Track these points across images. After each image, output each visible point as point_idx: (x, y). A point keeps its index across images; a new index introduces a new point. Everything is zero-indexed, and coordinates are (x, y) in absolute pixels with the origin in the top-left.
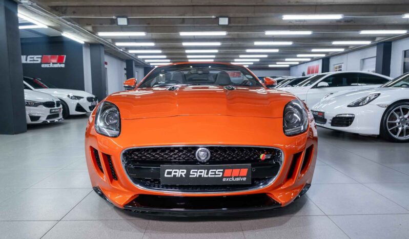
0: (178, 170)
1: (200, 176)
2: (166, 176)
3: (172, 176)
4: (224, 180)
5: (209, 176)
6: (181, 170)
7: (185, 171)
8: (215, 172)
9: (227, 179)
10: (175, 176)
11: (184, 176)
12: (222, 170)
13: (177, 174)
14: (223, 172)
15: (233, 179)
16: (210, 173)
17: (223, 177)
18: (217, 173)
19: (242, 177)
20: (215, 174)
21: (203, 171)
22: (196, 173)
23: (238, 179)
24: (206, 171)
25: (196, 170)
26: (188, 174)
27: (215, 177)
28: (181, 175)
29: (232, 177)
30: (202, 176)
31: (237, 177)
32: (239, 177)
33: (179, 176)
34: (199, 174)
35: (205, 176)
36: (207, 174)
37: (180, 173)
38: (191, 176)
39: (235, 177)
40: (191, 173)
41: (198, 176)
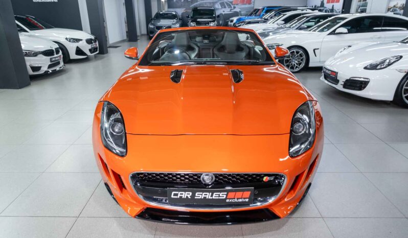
0: (184, 193)
1: (205, 198)
2: (172, 196)
3: (178, 197)
4: (228, 201)
5: (214, 197)
6: (186, 193)
7: (191, 193)
8: (219, 195)
9: (231, 200)
10: (181, 197)
11: (189, 197)
12: (226, 193)
13: (183, 196)
14: (227, 195)
15: (236, 200)
16: (214, 195)
17: (226, 198)
18: (221, 195)
19: (244, 198)
20: (219, 196)
21: (208, 193)
22: (201, 196)
23: (240, 200)
24: (211, 193)
25: (201, 193)
26: (193, 195)
27: (219, 199)
28: (187, 197)
29: (234, 199)
30: (207, 198)
31: (239, 199)
32: (241, 198)
33: (185, 197)
34: (203, 196)
35: (210, 198)
36: (212, 196)
37: (186, 195)
38: (196, 198)
39: (238, 199)
40: (196, 195)
41: (203, 198)
